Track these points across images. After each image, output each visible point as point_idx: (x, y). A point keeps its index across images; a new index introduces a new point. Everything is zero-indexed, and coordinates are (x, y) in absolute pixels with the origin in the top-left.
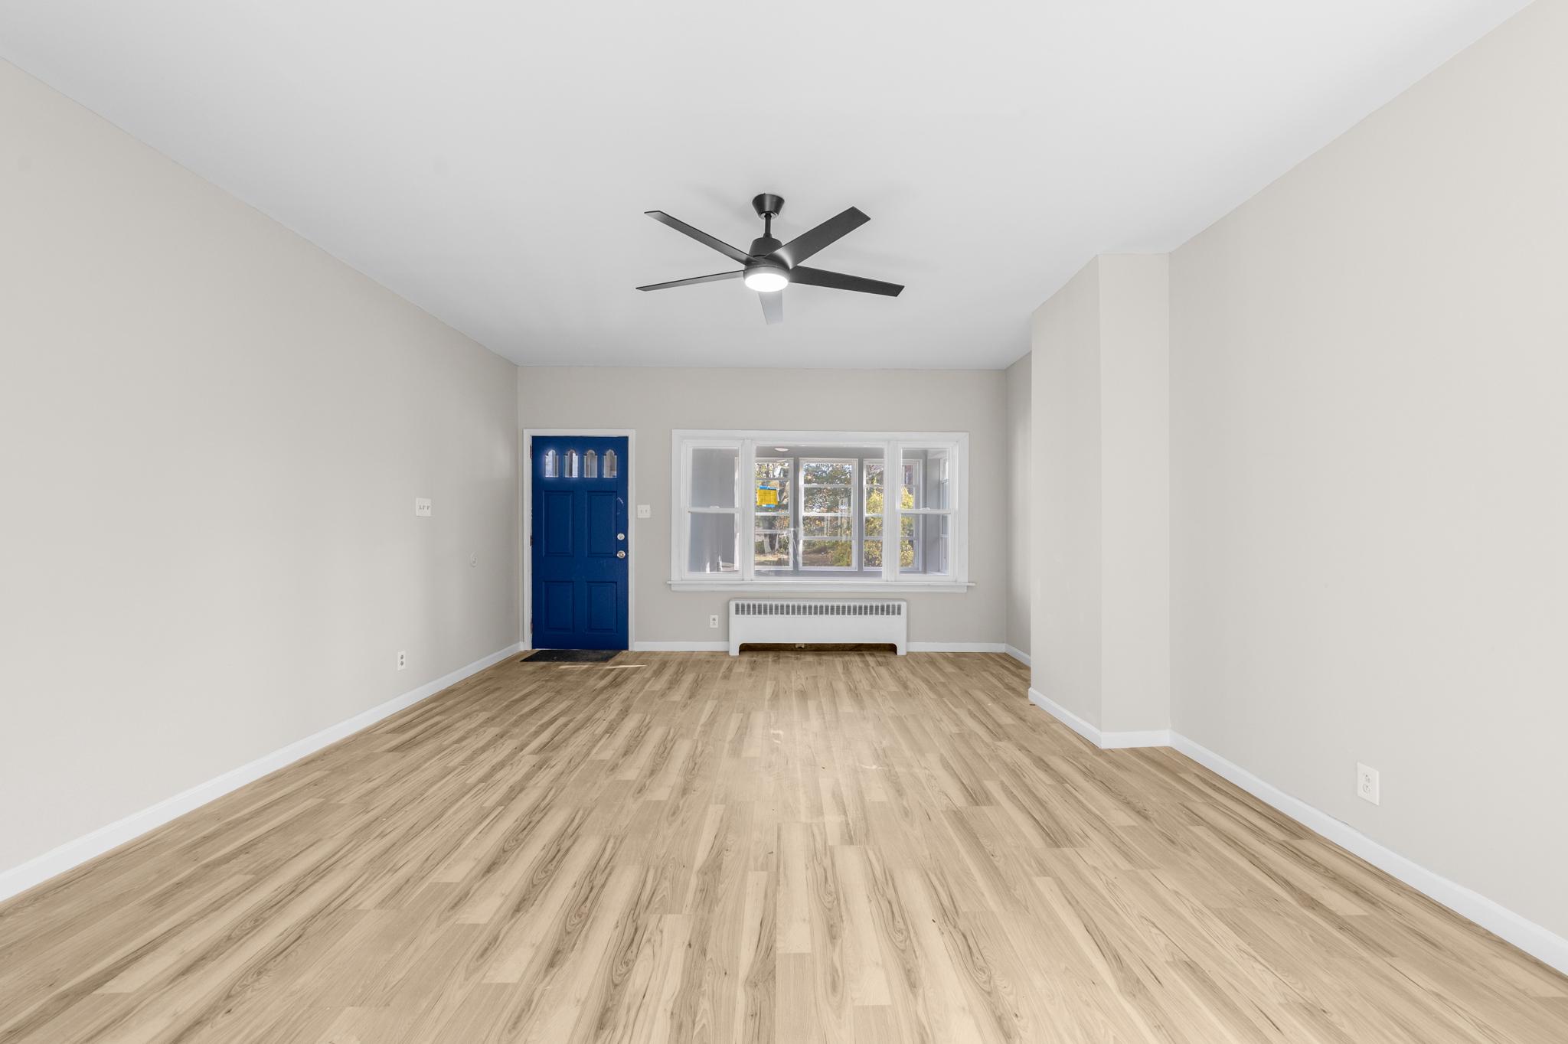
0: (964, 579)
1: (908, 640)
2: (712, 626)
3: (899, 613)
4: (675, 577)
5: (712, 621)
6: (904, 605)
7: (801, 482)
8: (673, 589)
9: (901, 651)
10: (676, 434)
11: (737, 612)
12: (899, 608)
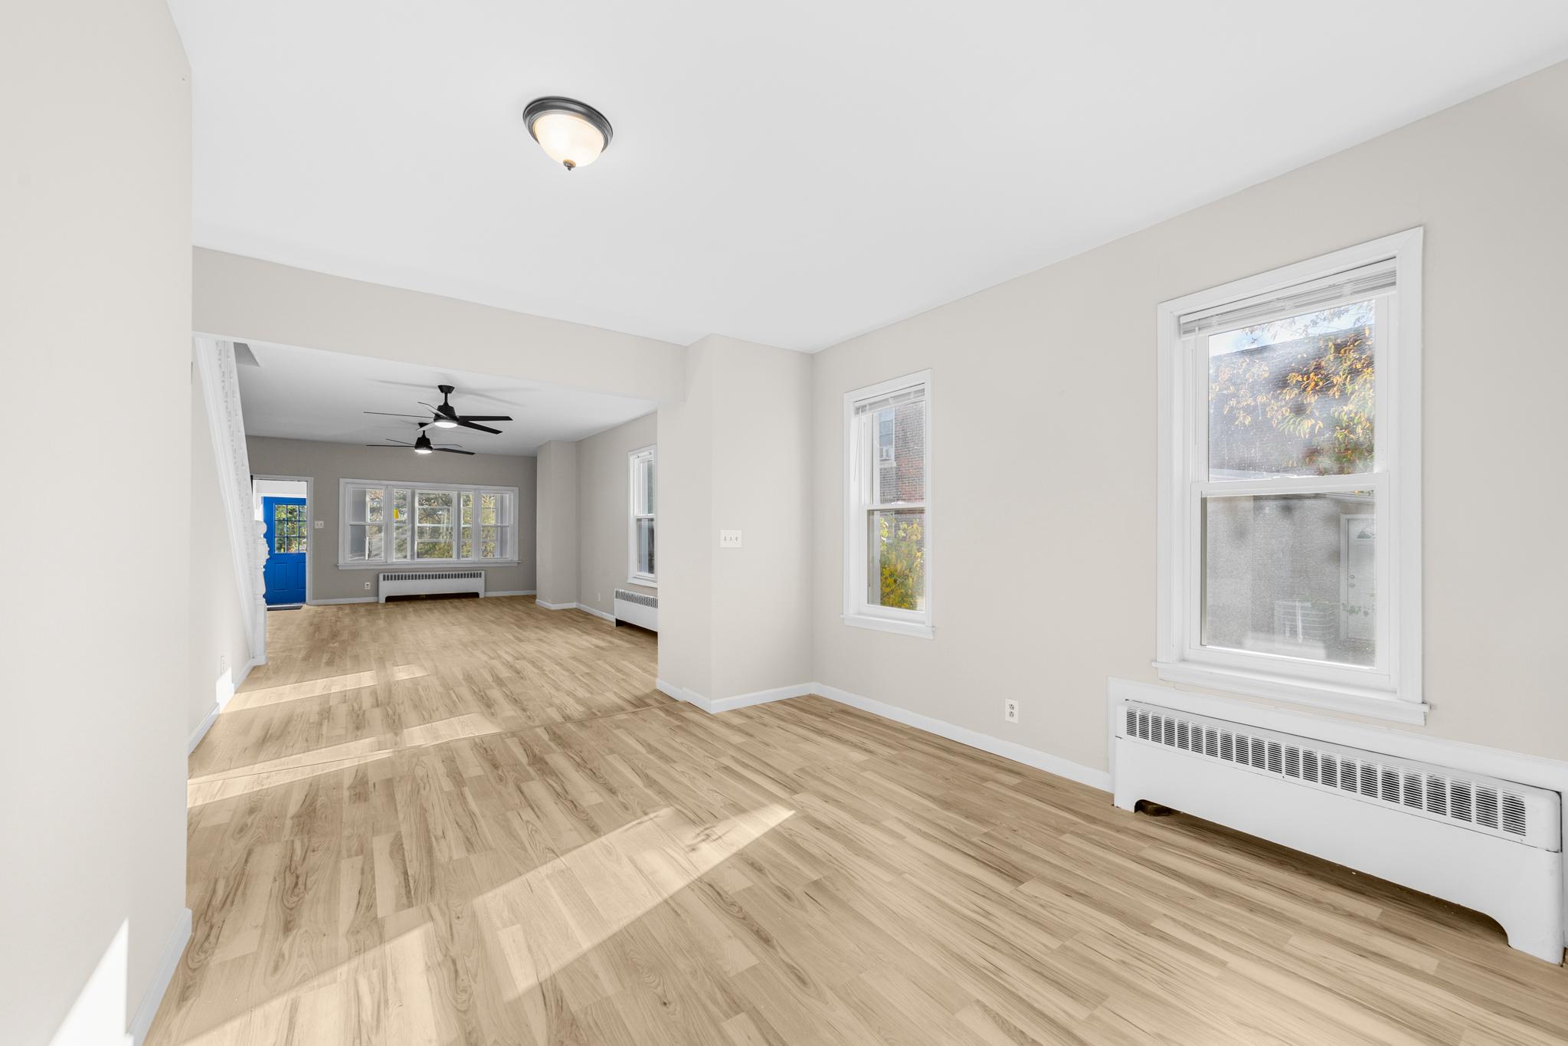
0: (516, 559)
1: (486, 591)
2: (366, 588)
3: (480, 577)
4: (341, 562)
5: (366, 586)
6: (483, 573)
7: (417, 505)
8: (340, 568)
9: (482, 596)
10: (342, 481)
11: (384, 580)
12: (480, 574)
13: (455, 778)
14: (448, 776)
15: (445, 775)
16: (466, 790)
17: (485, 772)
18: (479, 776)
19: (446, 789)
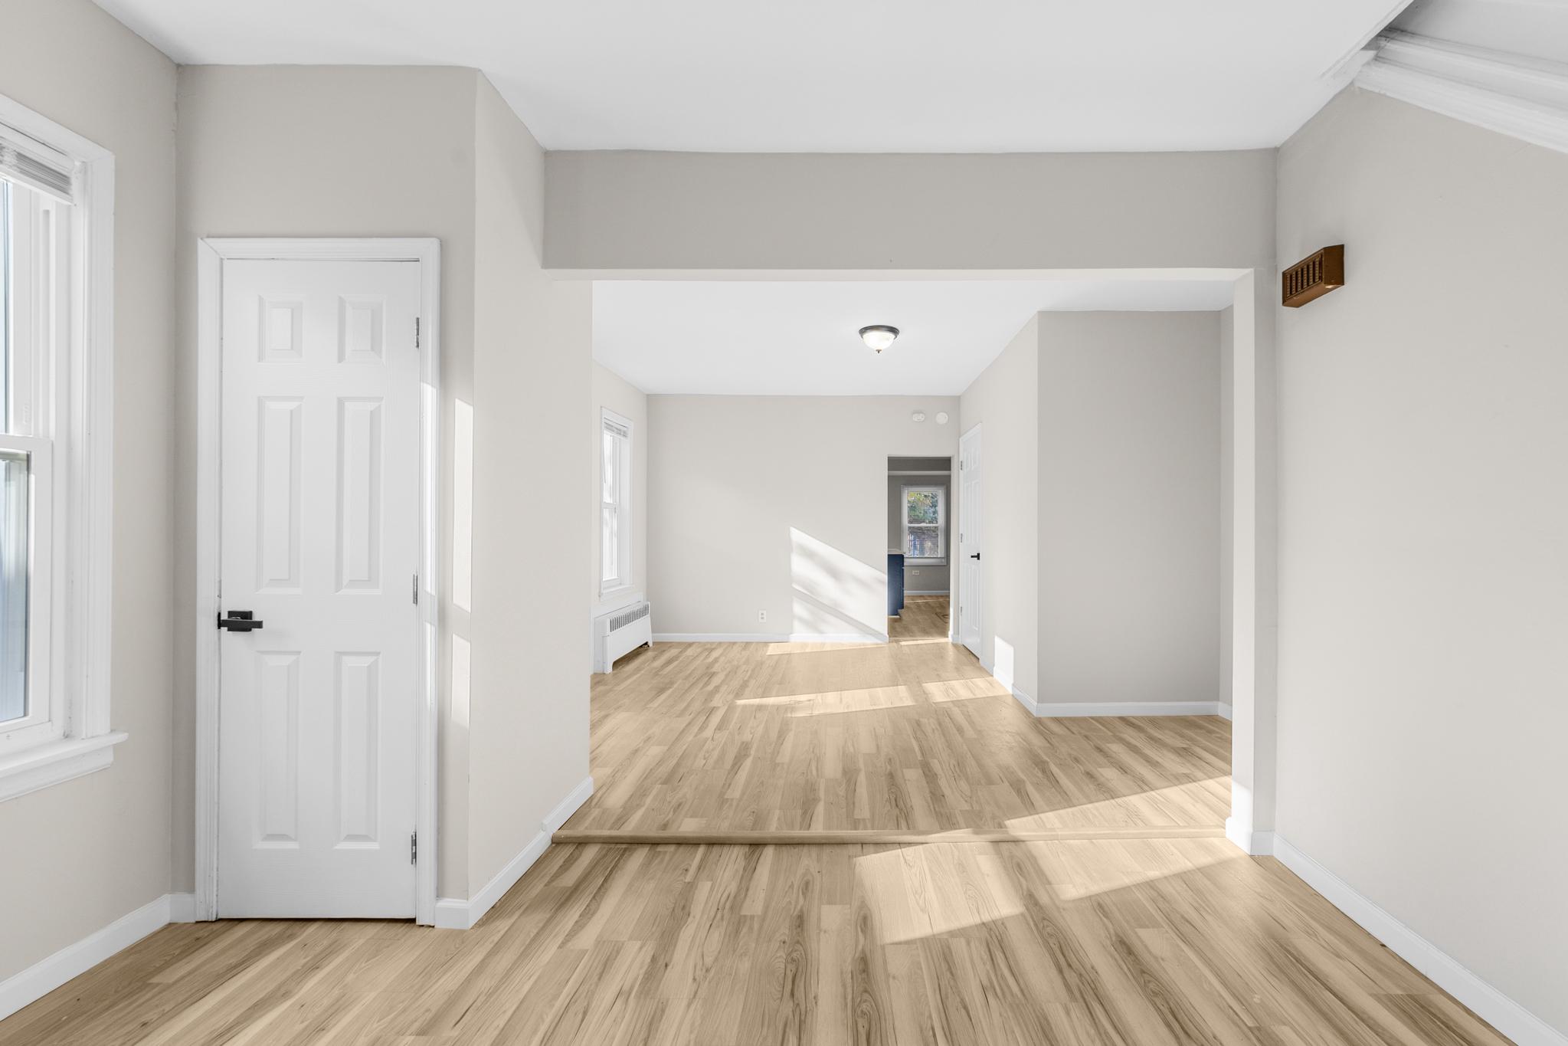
13: (930, 771)
14: (936, 774)
15: (939, 776)
16: (920, 758)
17: (902, 772)
18: (908, 768)
19: (936, 761)
